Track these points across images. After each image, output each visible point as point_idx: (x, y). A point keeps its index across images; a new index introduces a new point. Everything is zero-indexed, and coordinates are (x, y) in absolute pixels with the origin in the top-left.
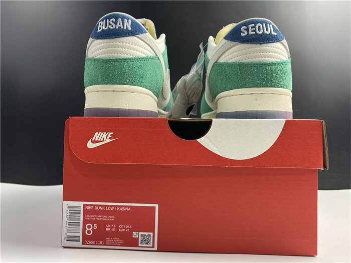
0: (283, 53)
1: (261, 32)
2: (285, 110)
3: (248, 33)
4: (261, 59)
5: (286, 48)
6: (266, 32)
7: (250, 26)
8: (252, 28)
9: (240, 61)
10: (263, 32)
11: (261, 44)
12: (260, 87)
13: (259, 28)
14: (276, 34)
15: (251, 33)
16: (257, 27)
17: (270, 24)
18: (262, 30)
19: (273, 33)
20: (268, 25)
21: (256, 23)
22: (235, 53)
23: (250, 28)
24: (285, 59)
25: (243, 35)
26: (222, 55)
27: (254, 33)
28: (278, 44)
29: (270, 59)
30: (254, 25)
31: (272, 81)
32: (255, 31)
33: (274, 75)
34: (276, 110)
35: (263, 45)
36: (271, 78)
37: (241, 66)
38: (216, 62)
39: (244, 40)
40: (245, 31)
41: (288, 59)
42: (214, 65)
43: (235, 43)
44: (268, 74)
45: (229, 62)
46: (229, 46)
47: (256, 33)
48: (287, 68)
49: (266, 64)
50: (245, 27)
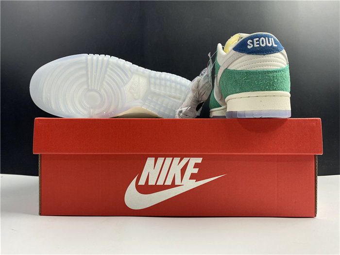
0: (282, 61)
1: (264, 45)
2: (284, 109)
3: (254, 46)
4: (264, 67)
5: (285, 57)
6: (268, 44)
7: (255, 40)
8: (256, 41)
9: (248, 69)
10: (266, 45)
11: (264, 55)
12: (264, 91)
13: (263, 41)
14: (276, 46)
15: (256, 46)
16: (261, 40)
17: (271, 37)
18: (265, 43)
19: (274, 45)
20: (270, 38)
21: (259, 37)
22: (243, 63)
23: (255, 42)
24: (284, 66)
25: (249, 47)
26: (231, 63)
27: (258, 45)
28: (278, 54)
29: (272, 67)
30: (258, 39)
31: (273, 85)
32: (259, 44)
33: (276, 80)
34: (277, 109)
35: (266, 55)
36: (273, 83)
37: (248, 73)
38: (226, 69)
39: (250, 51)
40: (251, 44)
41: (286, 65)
42: (224, 71)
43: (242, 54)
44: (270, 80)
45: (238, 69)
46: (238, 57)
47: (260, 45)
48: (286, 74)
49: (269, 72)
50: (251, 41)
